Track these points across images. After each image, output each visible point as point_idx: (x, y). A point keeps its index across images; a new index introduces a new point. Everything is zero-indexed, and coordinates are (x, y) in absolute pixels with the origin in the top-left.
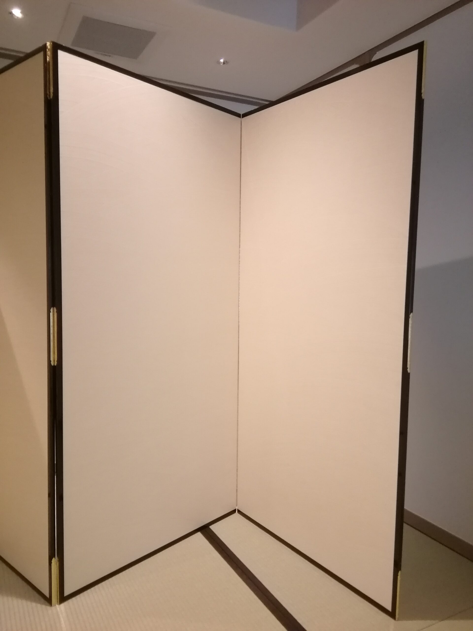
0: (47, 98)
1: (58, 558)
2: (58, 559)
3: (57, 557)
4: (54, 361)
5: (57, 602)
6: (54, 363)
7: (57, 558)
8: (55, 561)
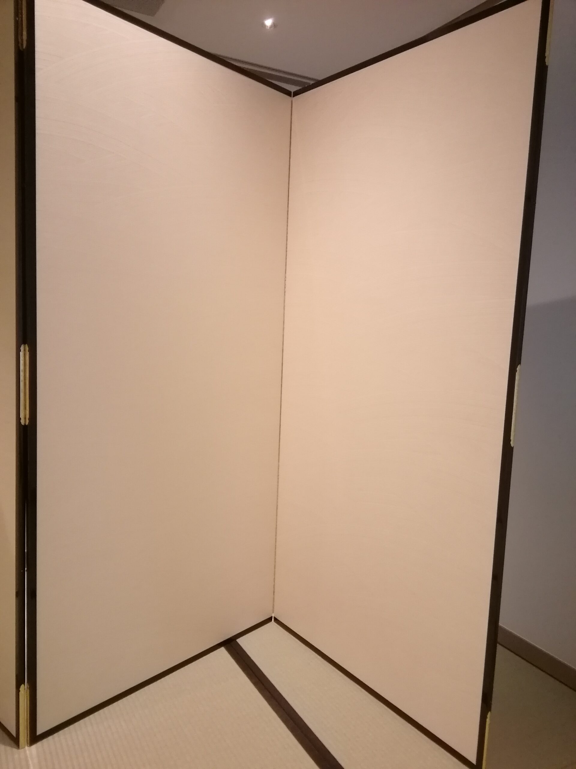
0: (19, 47)
1: (29, 685)
2: (28, 687)
3: (27, 683)
4: (25, 418)
5: (27, 743)
6: (25, 421)
7: (27, 685)
8: (24, 689)
